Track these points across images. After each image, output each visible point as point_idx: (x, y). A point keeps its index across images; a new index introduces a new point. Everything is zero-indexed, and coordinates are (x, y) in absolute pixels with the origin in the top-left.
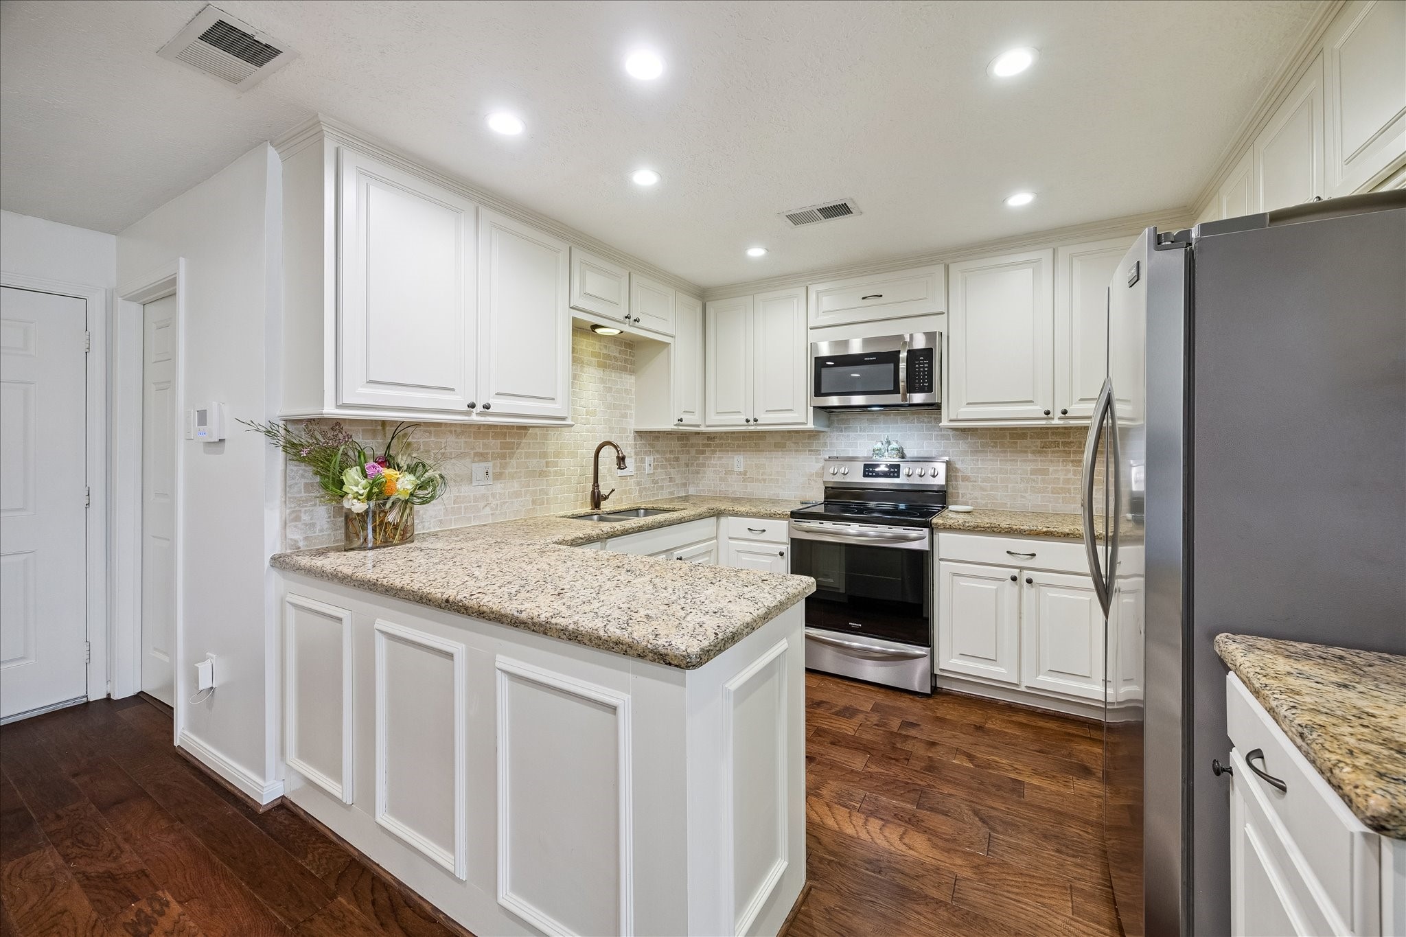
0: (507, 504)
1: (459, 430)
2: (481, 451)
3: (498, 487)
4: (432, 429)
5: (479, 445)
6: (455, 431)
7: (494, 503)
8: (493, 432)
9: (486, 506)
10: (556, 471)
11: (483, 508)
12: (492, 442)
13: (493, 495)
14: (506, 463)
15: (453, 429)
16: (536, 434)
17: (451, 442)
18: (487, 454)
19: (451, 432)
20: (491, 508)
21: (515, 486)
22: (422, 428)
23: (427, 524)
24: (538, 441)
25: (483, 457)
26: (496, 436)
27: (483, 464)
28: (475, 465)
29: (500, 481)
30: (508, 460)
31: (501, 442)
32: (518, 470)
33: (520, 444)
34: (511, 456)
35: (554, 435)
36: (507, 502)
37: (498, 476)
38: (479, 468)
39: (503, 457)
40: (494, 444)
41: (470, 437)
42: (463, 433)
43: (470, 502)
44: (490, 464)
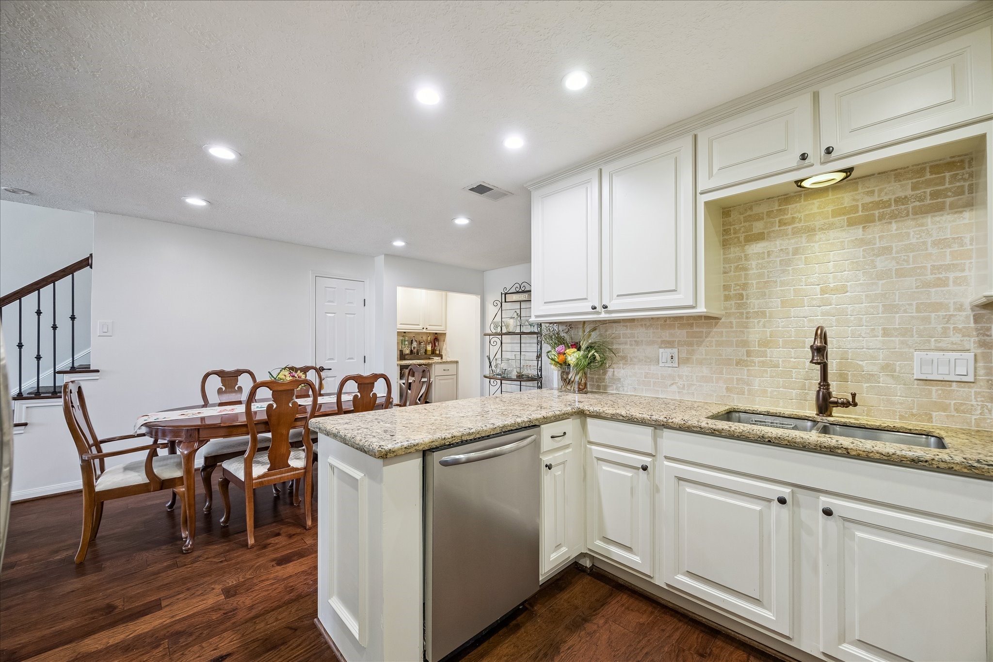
0: (695, 386)
1: (648, 323)
2: (667, 339)
3: (685, 370)
4: (628, 324)
5: (666, 335)
6: (645, 325)
7: (681, 383)
8: (679, 323)
9: (672, 384)
10: (763, 362)
11: (670, 386)
12: (678, 332)
13: (680, 377)
14: (693, 350)
15: (643, 323)
16: (731, 323)
17: (640, 332)
18: (673, 342)
19: (642, 325)
20: (678, 387)
21: (705, 371)
22: (622, 324)
23: (626, 389)
24: (734, 329)
25: (669, 344)
26: (682, 326)
27: (669, 350)
28: (661, 350)
29: (688, 365)
30: (695, 347)
31: (687, 332)
32: (708, 357)
33: (709, 333)
34: (699, 344)
35: (759, 322)
36: (694, 385)
37: (683, 361)
38: (664, 353)
39: (690, 344)
40: (681, 334)
41: (657, 328)
42: (651, 325)
43: (658, 379)
44: (675, 350)
